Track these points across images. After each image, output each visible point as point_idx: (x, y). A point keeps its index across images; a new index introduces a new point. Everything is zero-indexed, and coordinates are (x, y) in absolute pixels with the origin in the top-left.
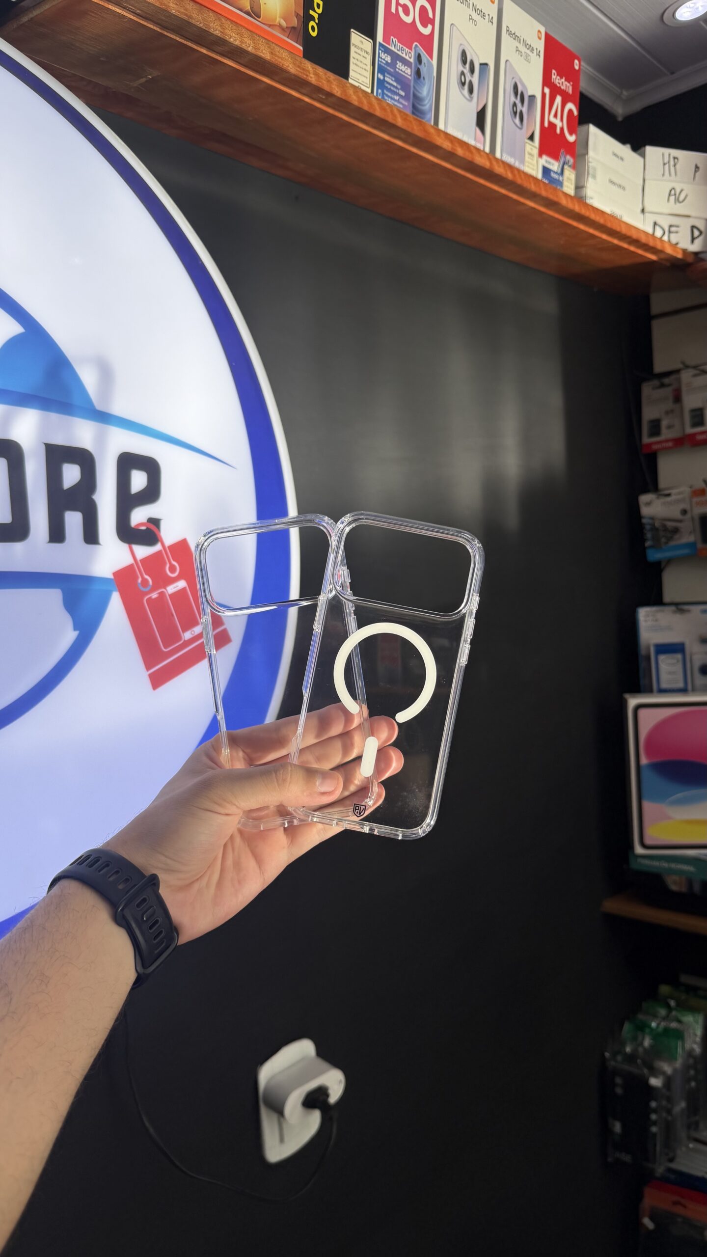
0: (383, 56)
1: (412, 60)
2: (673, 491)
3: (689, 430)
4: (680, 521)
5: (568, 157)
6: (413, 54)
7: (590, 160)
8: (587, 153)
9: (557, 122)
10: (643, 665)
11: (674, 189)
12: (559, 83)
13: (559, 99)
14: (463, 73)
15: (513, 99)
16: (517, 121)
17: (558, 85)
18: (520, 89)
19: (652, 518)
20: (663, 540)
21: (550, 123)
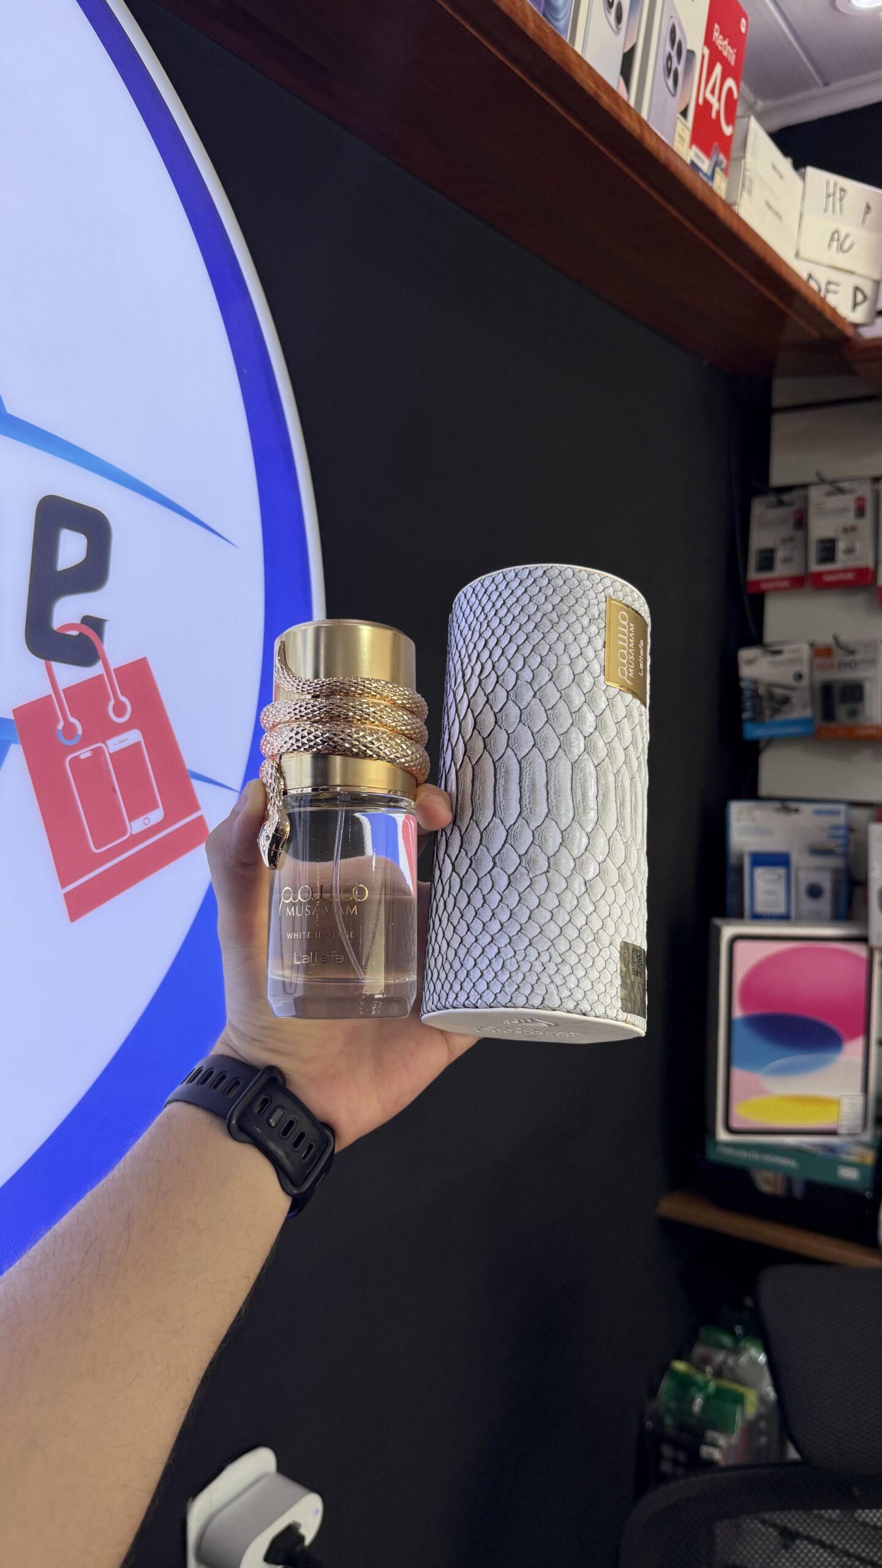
2: (786, 648)
3: (815, 567)
4: (793, 689)
5: (722, 157)
7: (748, 167)
8: (744, 157)
9: (713, 100)
10: (731, 879)
11: (837, 232)
12: (721, 46)
13: (718, 69)
15: (668, 48)
16: (670, 82)
17: (720, 48)
18: (678, 37)
19: (755, 682)
20: (767, 712)
21: (705, 100)
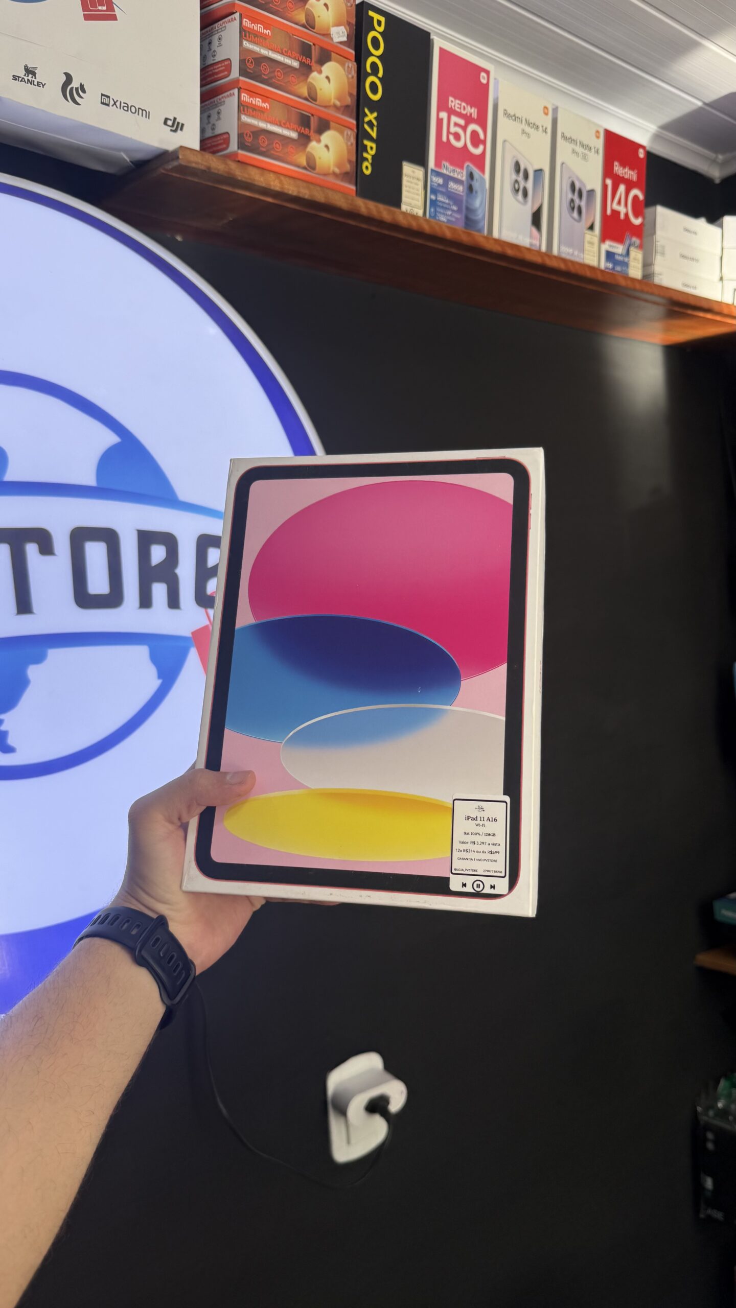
0: (435, 179)
1: (464, 178)
5: (634, 239)
6: (465, 172)
7: (658, 239)
8: (654, 233)
12: (623, 173)
14: (516, 181)
15: (570, 196)
17: (621, 175)
21: (613, 211)
